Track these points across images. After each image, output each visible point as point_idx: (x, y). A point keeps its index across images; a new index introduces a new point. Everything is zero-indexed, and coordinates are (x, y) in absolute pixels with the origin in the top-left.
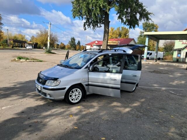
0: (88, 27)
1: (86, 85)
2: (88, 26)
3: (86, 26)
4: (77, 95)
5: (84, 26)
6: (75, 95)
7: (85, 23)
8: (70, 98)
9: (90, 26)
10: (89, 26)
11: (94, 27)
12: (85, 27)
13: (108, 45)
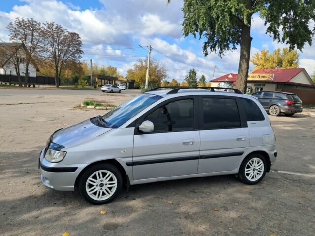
0: (211, 50)
1: (128, 164)
2: (211, 48)
3: (208, 49)
4: (106, 185)
5: (205, 48)
6: (102, 185)
7: (206, 43)
8: (88, 190)
9: (214, 47)
10: (213, 49)
11: (221, 49)
12: (206, 51)
13: (247, 82)
